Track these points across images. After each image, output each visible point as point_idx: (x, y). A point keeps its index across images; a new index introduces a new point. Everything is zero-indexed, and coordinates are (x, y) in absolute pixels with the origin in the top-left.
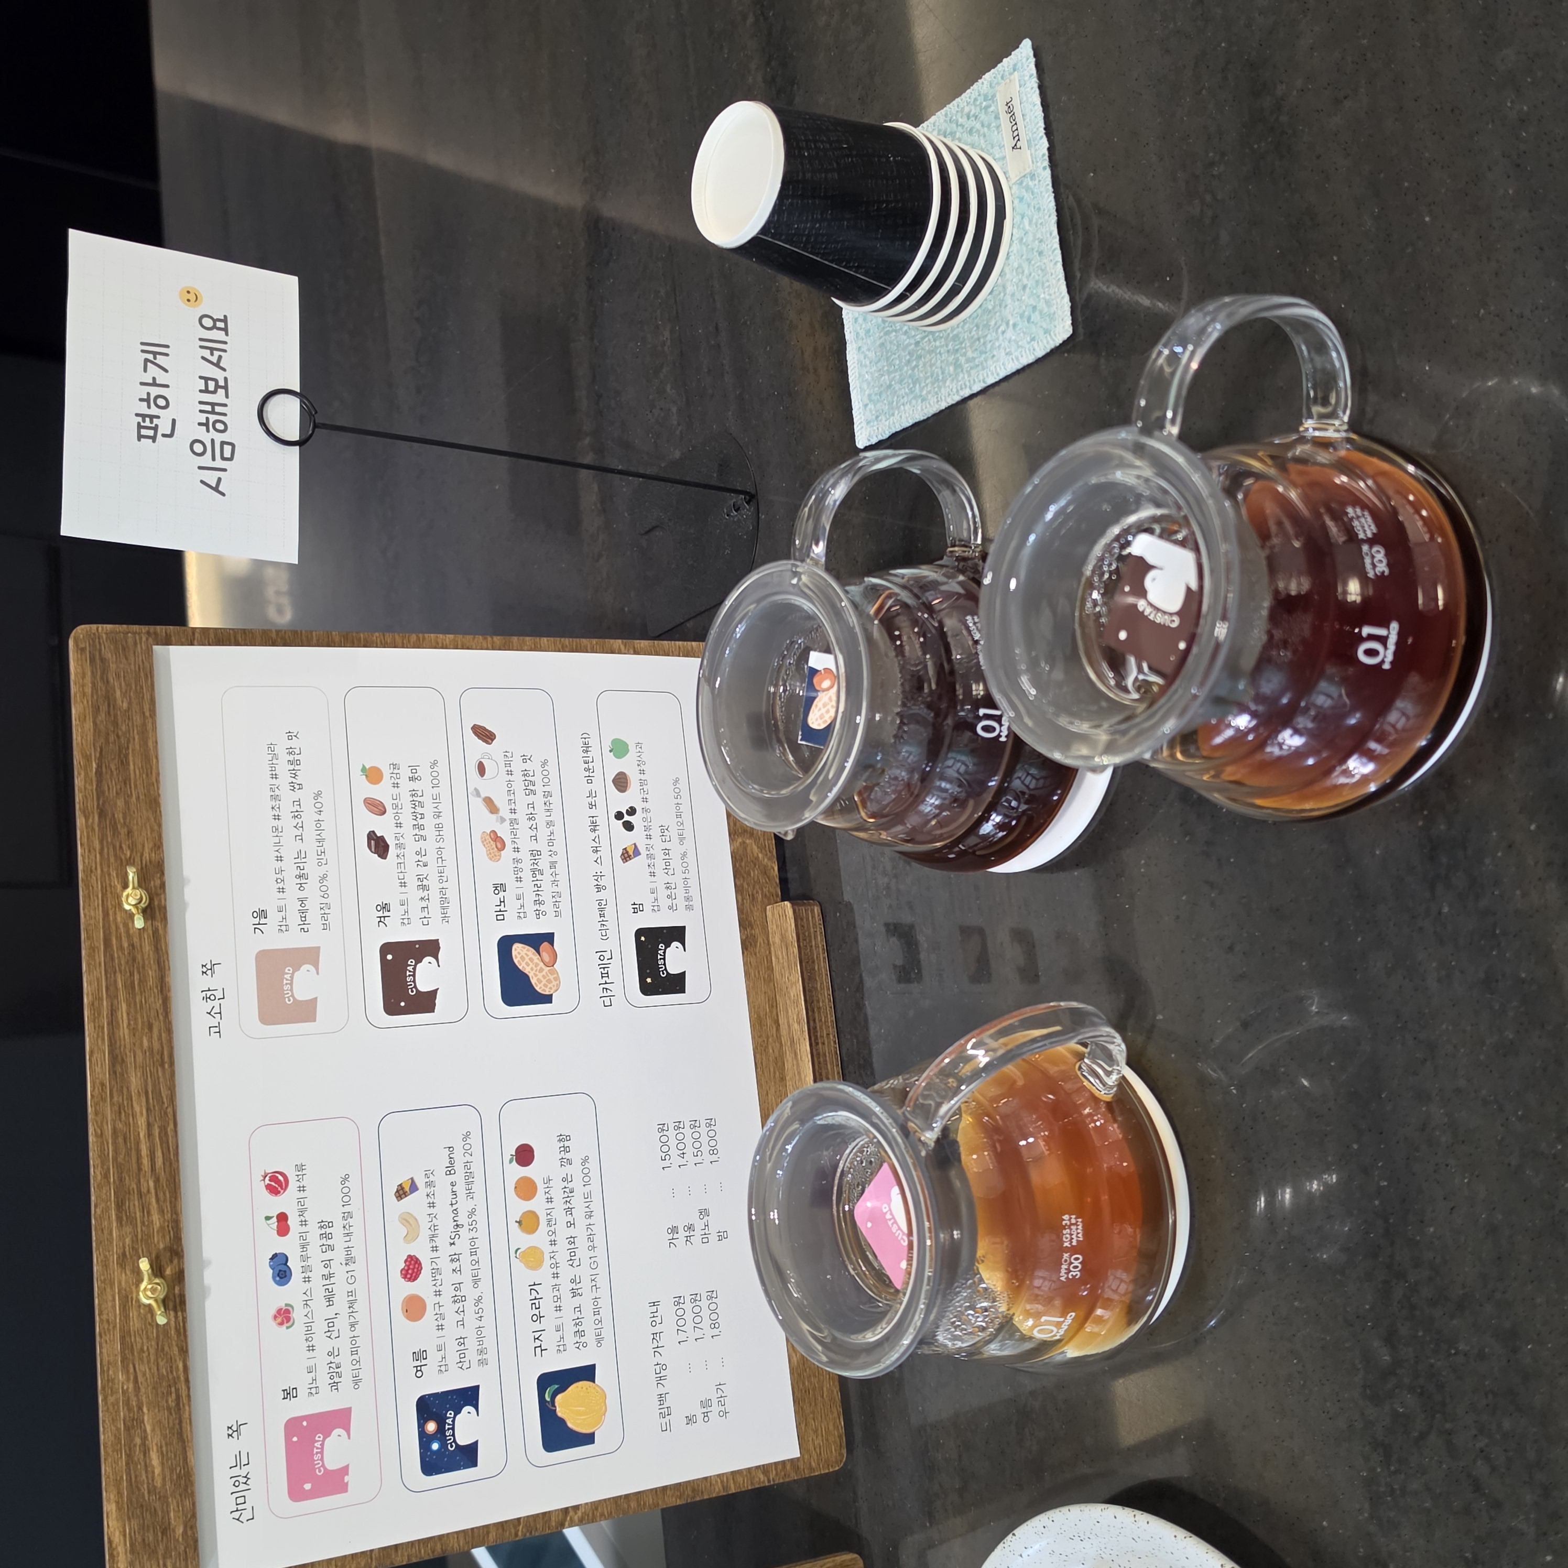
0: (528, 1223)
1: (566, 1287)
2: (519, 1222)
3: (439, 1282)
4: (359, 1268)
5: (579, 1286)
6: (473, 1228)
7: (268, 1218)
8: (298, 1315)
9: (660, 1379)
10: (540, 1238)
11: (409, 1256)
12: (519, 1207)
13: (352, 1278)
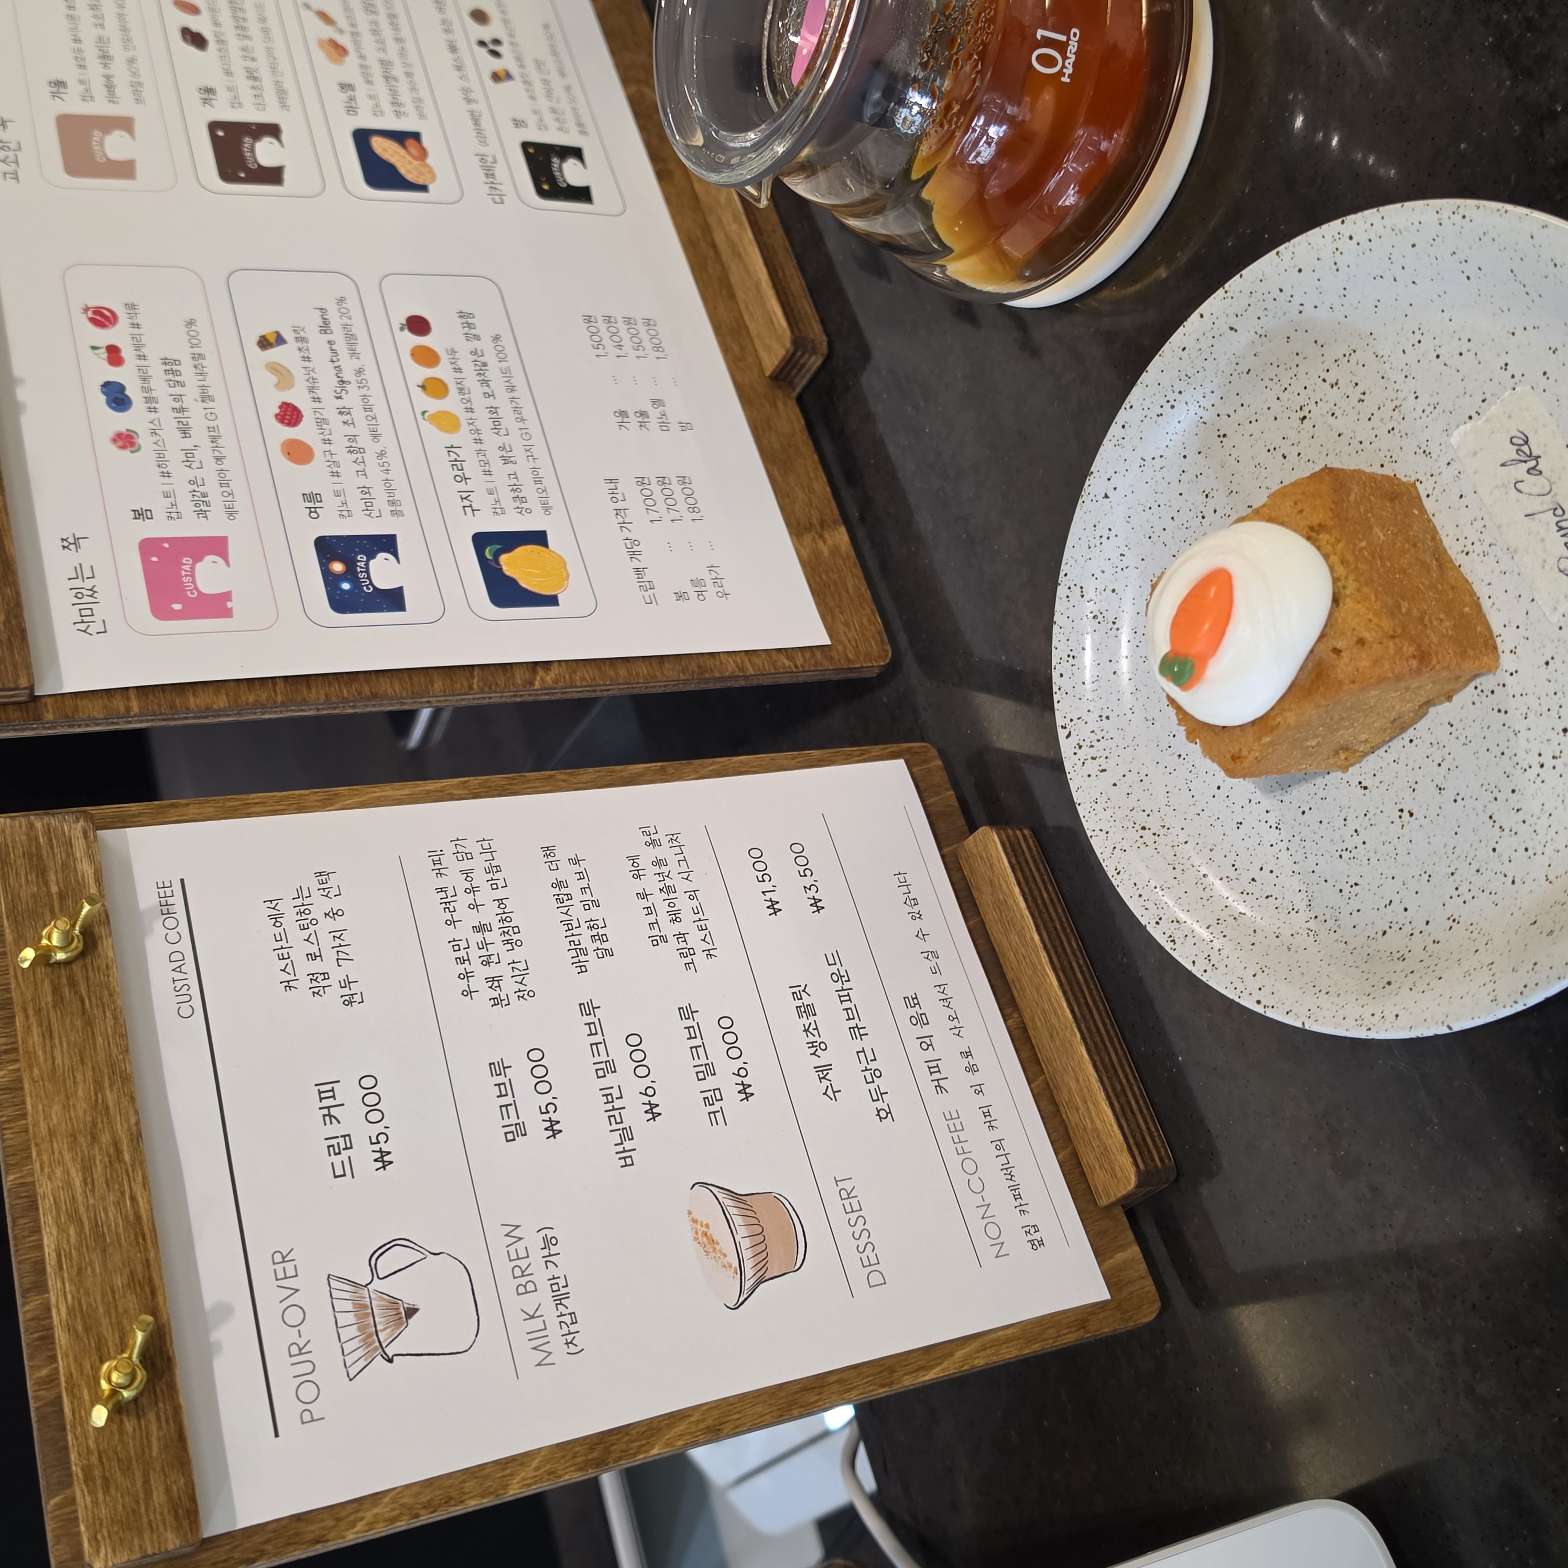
0: (434, 388)
1: (494, 456)
2: (423, 387)
3: (327, 432)
4: (219, 405)
5: (509, 454)
6: (362, 385)
7: (94, 348)
8: (144, 439)
9: (633, 554)
10: (451, 403)
11: (284, 403)
12: (420, 373)
13: (211, 415)
